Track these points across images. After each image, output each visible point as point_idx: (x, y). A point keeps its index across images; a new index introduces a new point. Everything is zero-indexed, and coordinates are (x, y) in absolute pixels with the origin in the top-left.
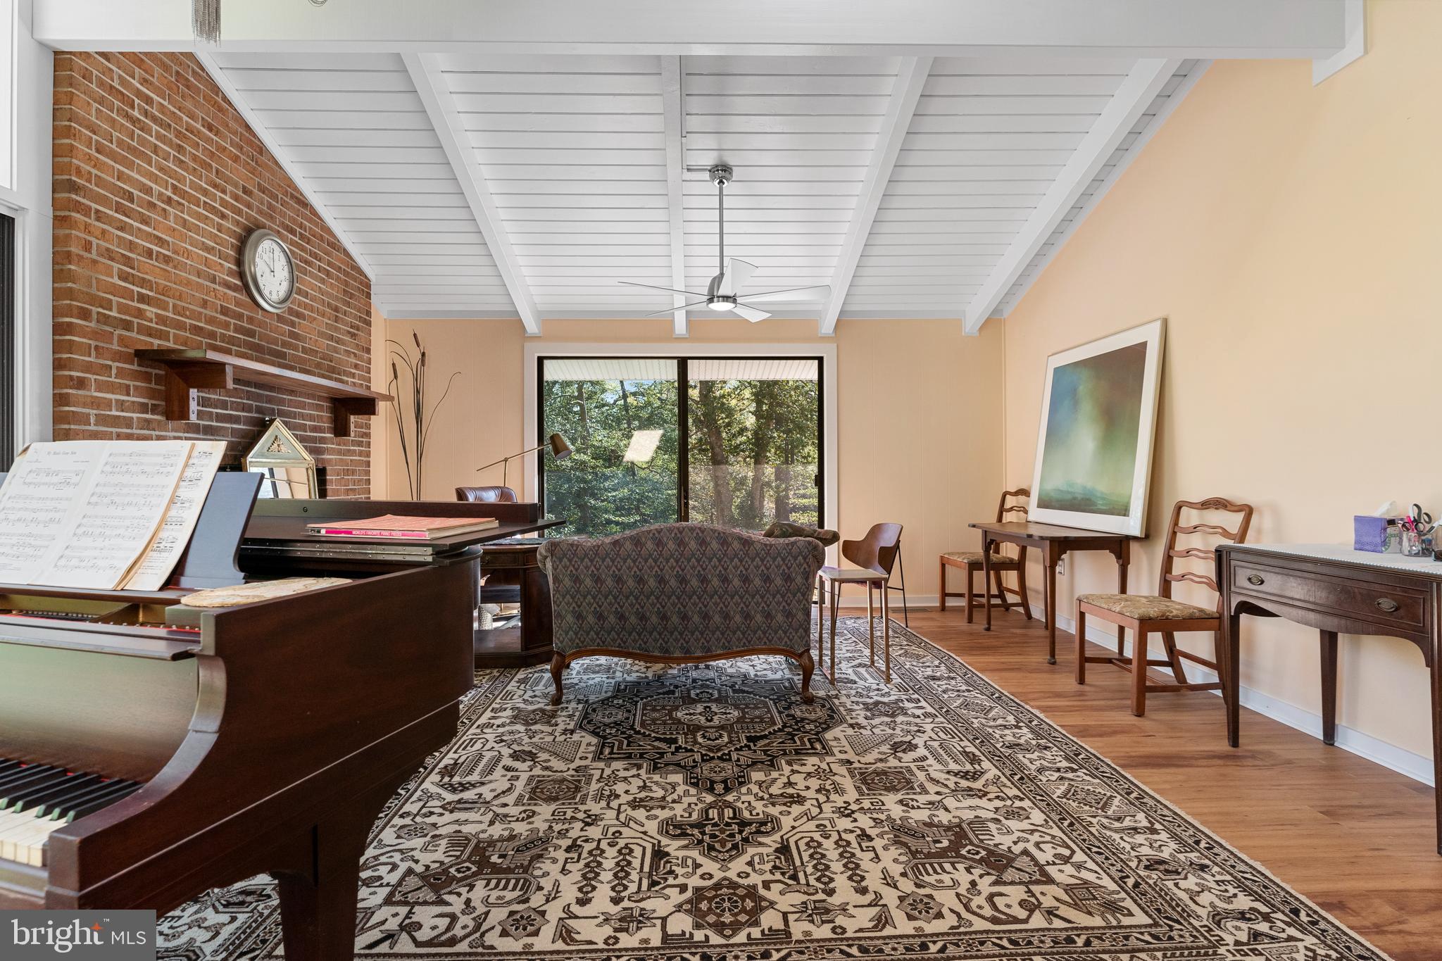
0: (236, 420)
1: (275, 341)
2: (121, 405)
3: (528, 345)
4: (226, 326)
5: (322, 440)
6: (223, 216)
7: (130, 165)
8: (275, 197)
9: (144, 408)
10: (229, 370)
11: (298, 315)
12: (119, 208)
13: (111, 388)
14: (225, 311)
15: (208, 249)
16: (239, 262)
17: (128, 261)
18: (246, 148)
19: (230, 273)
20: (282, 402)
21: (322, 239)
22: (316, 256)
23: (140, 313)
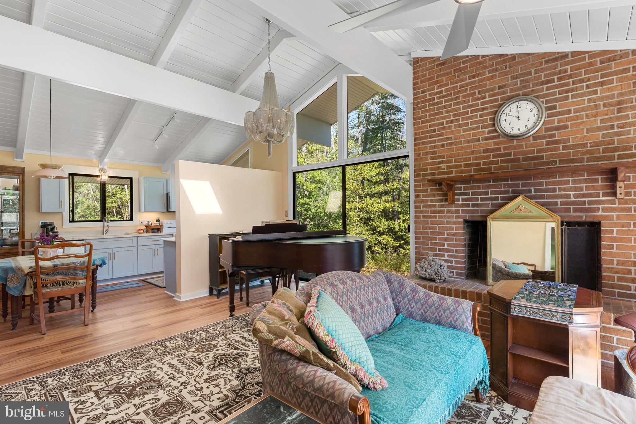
0: (494, 199)
1: (531, 152)
2: (432, 201)
5: (593, 202)
8: (528, 73)
11: (556, 128)
12: (430, 137)
13: (428, 196)
14: (486, 151)
15: (474, 129)
16: (494, 125)
17: (434, 153)
18: (500, 66)
19: (490, 132)
22: (584, 81)
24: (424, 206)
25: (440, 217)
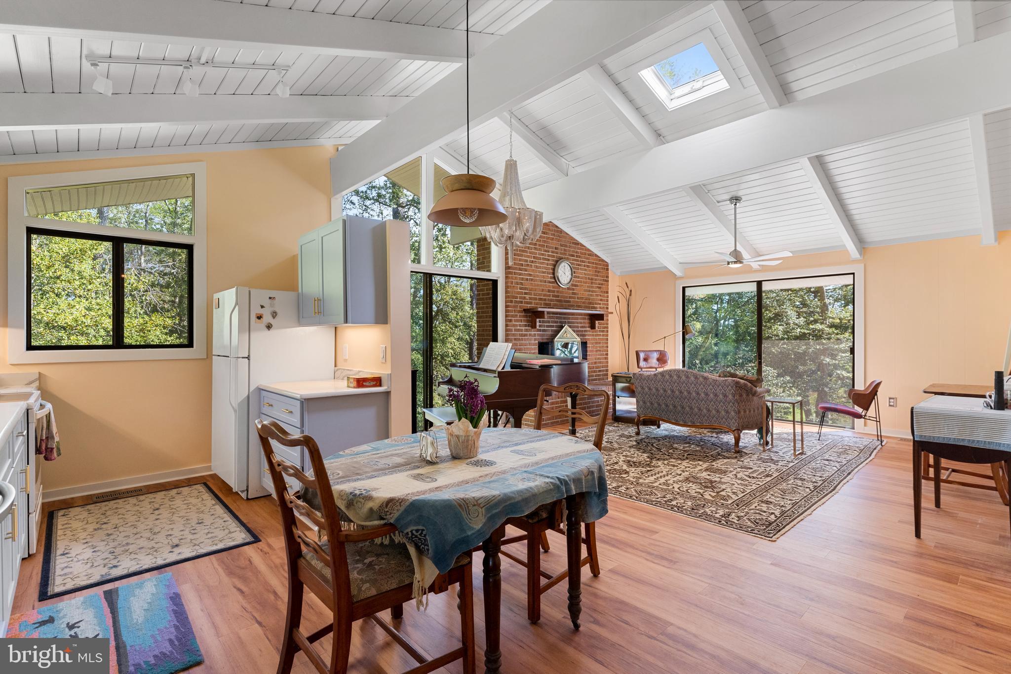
0: (552, 326)
1: (567, 297)
2: (520, 326)
3: (678, 282)
4: (549, 296)
5: (586, 331)
6: (548, 260)
7: (521, 255)
8: (566, 246)
9: (526, 326)
10: (546, 313)
11: (576, 286)
12: (520, 269)
13: (517, 321)
14: (549, 291)
15: (544, 272)
16: (554, 274)
17: (522, 284)
18: (556, 234)
19: (551, 278)
20: (569, 318)
21: (585, 254)
22: (583, 262)
23: (525, 298)
24: (516, 330)
25: (525, 340)
